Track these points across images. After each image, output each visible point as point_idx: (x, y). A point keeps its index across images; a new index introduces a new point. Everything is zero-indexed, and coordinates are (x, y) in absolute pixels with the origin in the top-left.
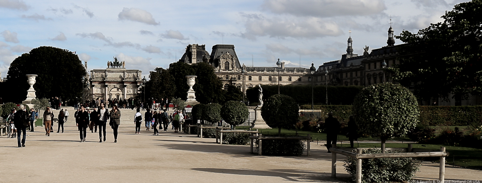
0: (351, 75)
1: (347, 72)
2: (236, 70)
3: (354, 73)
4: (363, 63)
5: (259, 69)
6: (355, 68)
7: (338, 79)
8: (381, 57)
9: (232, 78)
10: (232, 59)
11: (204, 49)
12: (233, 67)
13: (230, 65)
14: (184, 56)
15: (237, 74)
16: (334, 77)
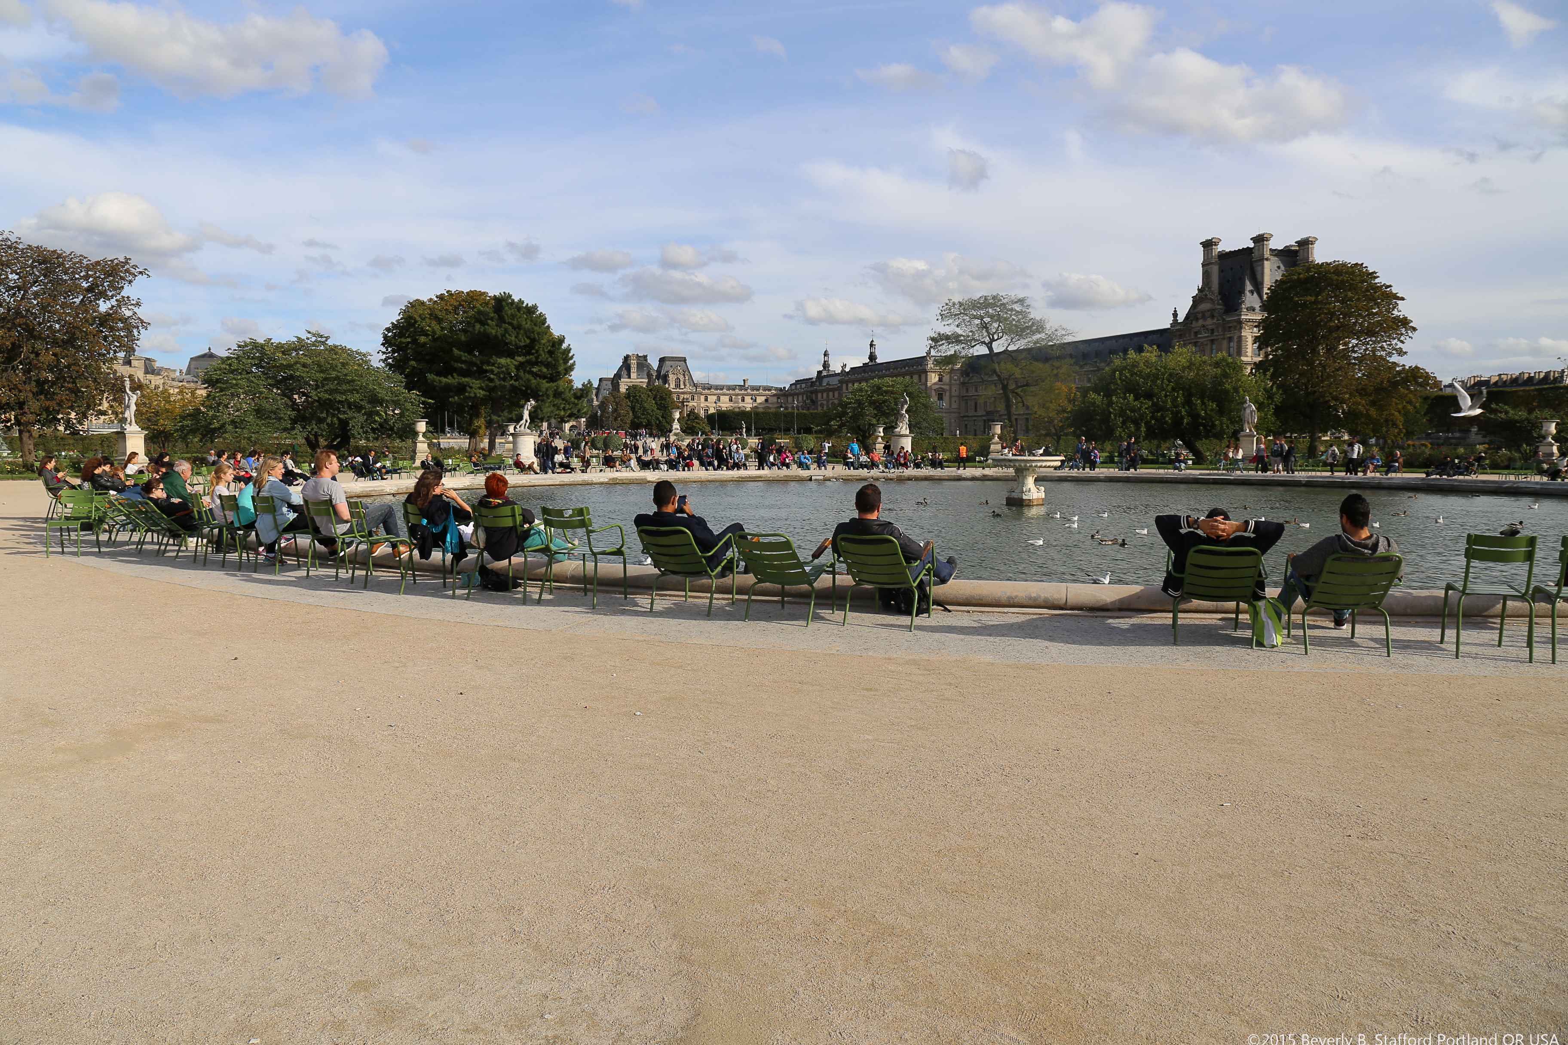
0: (828, 395)
1: (822, 392)
2: (689, 389)
3: (831, 394)
4: (841, 382)
5: (717, 388)
6: (832, 387)
7: (813, 401)
8: (860, 376)
9: (684, 398)
10: (684, 375)
11: (646, 360)
12: (685, 385)
13: (682, 383)
14: (620, 369)
15: (690, 393)
16: (807, 398)
